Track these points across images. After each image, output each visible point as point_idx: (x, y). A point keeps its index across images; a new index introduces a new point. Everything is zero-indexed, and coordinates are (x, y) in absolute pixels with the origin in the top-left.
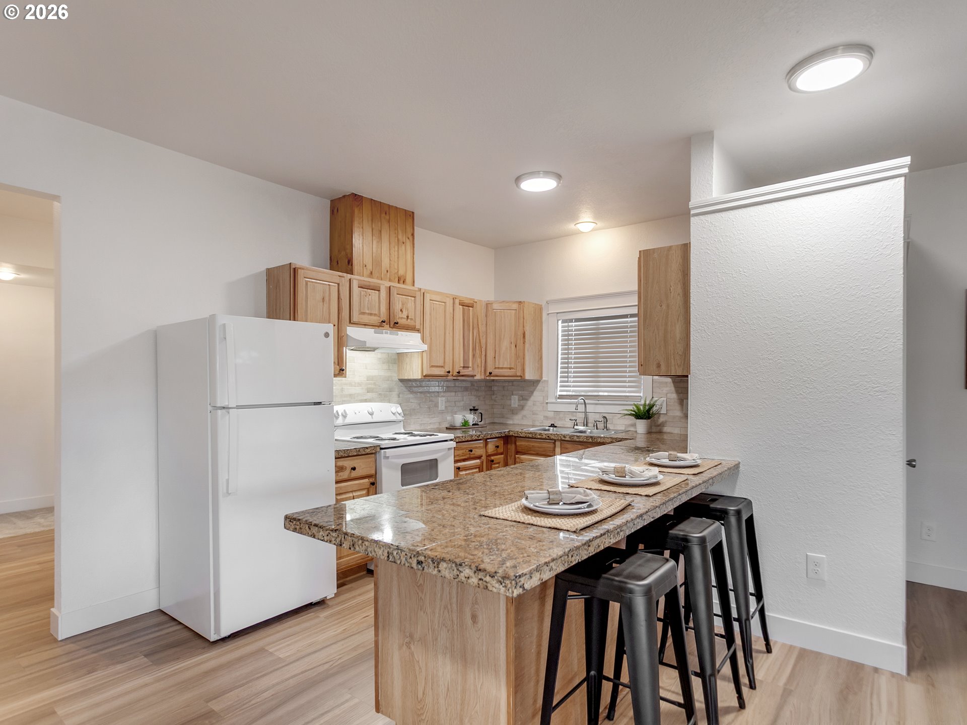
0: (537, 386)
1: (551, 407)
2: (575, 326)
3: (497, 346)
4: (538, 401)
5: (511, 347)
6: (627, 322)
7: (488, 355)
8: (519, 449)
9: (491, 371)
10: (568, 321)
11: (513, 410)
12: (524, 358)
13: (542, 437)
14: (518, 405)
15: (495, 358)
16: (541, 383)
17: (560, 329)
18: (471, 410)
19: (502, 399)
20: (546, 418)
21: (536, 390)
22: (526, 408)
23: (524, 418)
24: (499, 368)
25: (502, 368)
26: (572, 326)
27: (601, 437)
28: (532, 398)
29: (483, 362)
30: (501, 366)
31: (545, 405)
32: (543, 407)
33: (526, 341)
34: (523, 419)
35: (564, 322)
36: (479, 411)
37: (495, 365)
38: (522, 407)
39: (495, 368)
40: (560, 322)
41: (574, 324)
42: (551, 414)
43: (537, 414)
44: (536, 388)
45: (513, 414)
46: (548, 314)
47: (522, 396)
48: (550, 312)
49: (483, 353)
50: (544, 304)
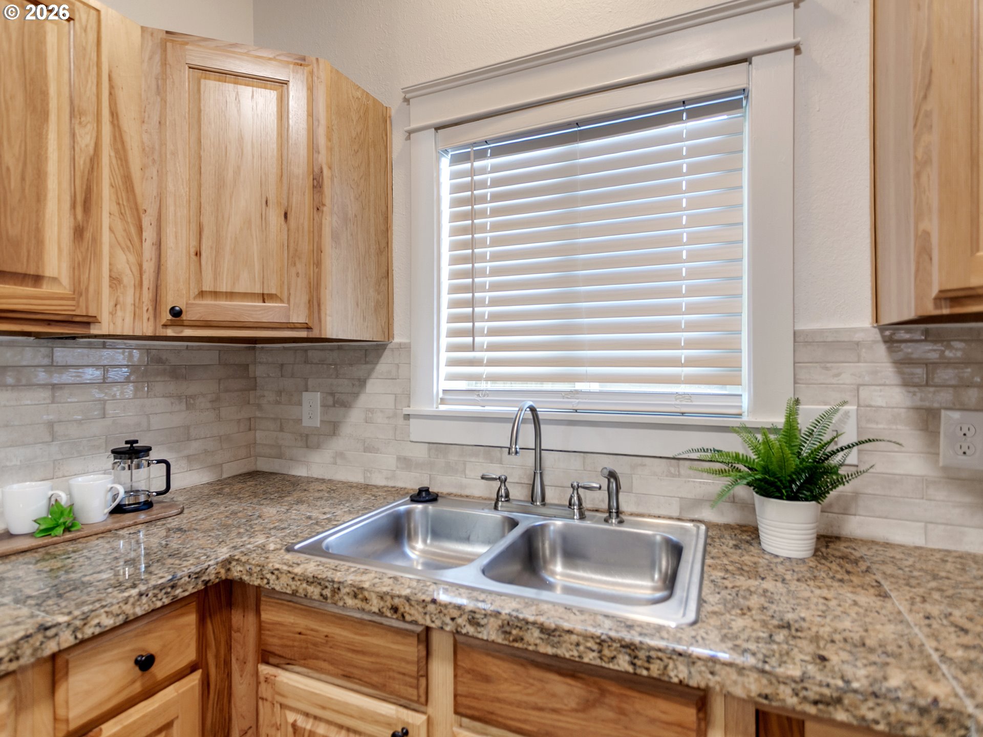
0: (377, 363)
1: (419, 431)
2: (495, 169)
3: (207, 209)
4: (382, 411)
5: (263, 218)
6: (678, 137)
7: (170, 241)
8: (274, 643)
9: (180, 304)
10: (472, 154)
11: (307, 435)
12: (318, 264)
13: (367, 607)
14: (321, 421)
15: (198, 254)
16: (387, 353)
17: (446, 184)
18: (117, 453)
19: (278, 403)
20: (406, 463)
21: (374, 375)
22: (347, 429)
23: (339, 461)
24: (216, 294)
25: (231, 295)
26: (483, 171)
27: (692, 660)
28: (364, 401)
29: (149, 267)
30: (224, 289)
31: (401, 421)
32: (395, 428)
33: (327, 201)
34: (335, 463)
35: (456, 160)
36: (154, 455)
37: (199, 280)
38: (333, 429)
39: (202, 294)
40: (445, 161)
41: (489, 162)
42: (420, 453)
43: (375, 450)
44: (373, 369)
45: (307, 447)
46: (410, 133)
47: (332, 394)
48: (413, 126)
49: (149, 234)
50: (394, 104)
